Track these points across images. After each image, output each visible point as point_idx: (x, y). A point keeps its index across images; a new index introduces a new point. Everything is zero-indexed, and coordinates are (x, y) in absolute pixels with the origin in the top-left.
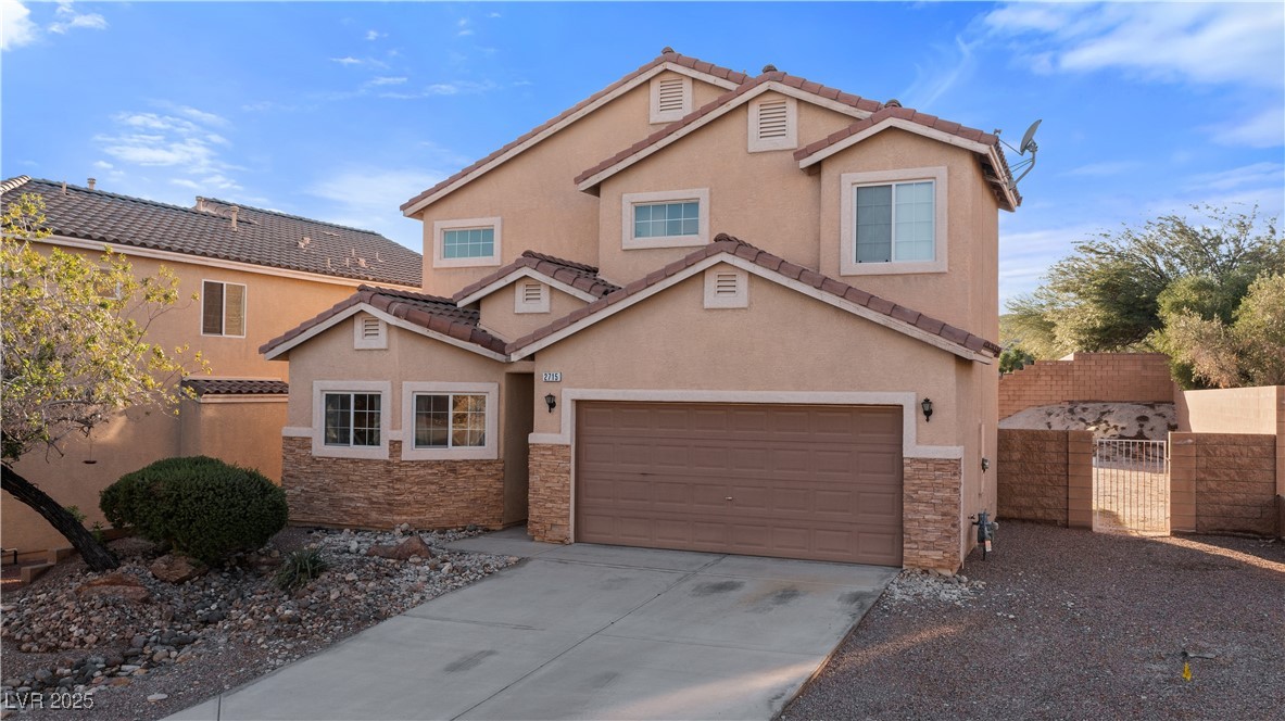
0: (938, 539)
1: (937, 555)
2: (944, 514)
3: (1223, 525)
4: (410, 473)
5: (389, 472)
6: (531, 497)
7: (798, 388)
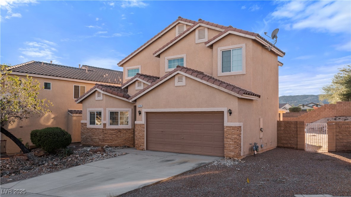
0: (233, 149)
1: (233, 154)
2: (235, 142)
3: (344, 149)
4: (108, 132)
5: (103, 131)
6: (136, 138)
7: (198, 107)
